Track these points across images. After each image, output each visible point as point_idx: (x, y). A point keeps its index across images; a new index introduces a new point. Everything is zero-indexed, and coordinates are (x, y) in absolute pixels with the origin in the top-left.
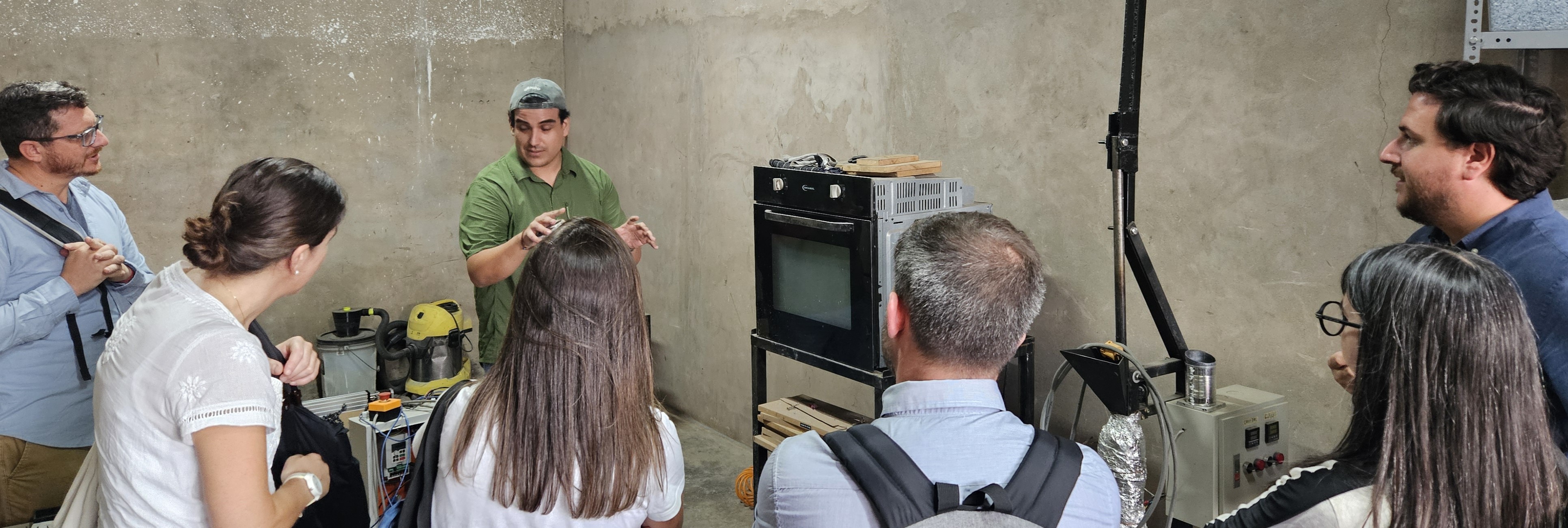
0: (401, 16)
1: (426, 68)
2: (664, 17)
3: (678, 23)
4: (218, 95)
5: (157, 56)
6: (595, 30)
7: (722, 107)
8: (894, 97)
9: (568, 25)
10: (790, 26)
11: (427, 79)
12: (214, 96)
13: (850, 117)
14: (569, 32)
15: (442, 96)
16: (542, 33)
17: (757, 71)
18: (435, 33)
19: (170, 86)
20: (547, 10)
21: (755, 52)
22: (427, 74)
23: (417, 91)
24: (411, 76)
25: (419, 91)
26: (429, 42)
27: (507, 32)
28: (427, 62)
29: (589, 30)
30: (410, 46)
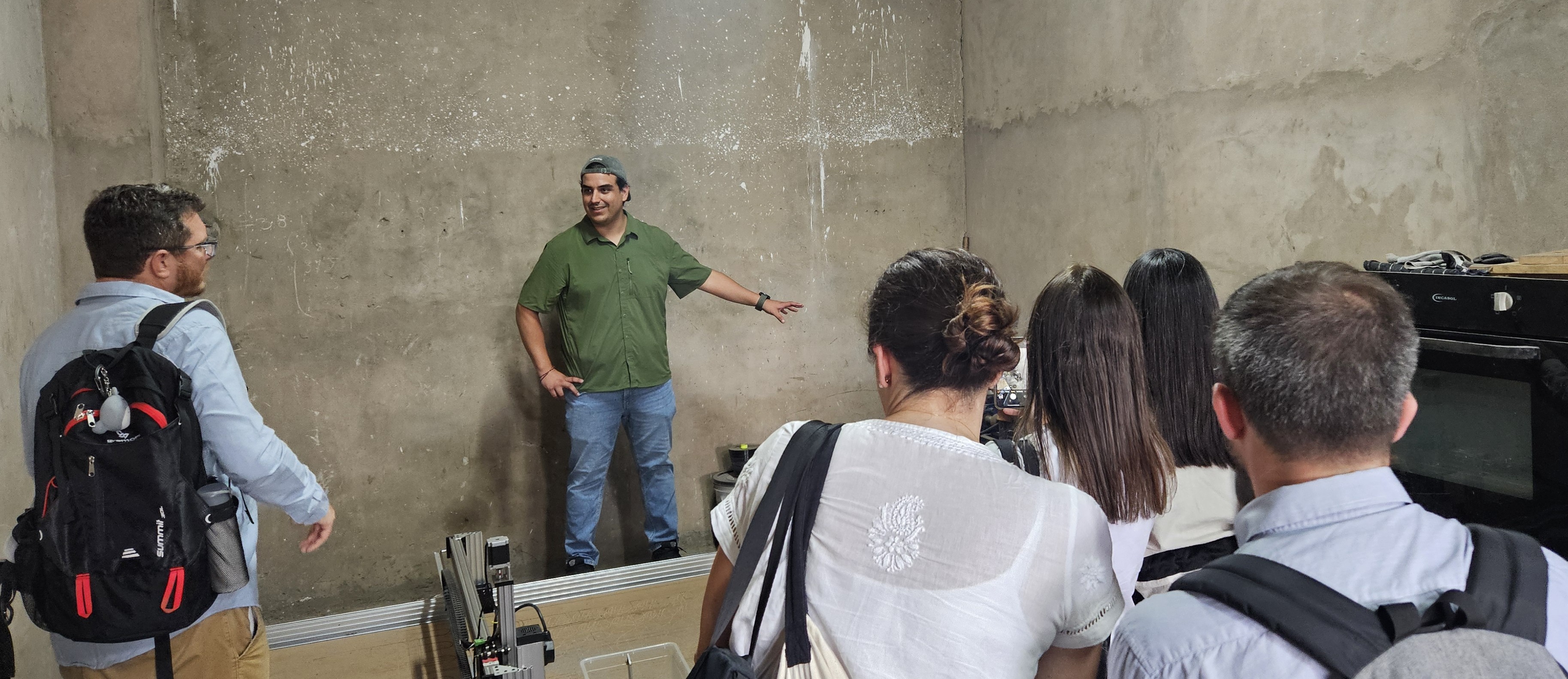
1: (819, 176)
2: (1106, 100)
6: (1005, 124)
7: (1195, 204)
8: (1493, 178)
9: (970, 121)
10: (1307, 94)
11: (820, 188)
15: (836, 205)
16: (941, 131)
17: (1252, 154)
20: (946, 105)
21: (1248, 133)
22: (820, 181)
23: (810, 201)
24: (804, 185)
26: (822, 145)
27: (903, 132)
28: (819, 169)
29: (998, 123)
30: (802, 150)
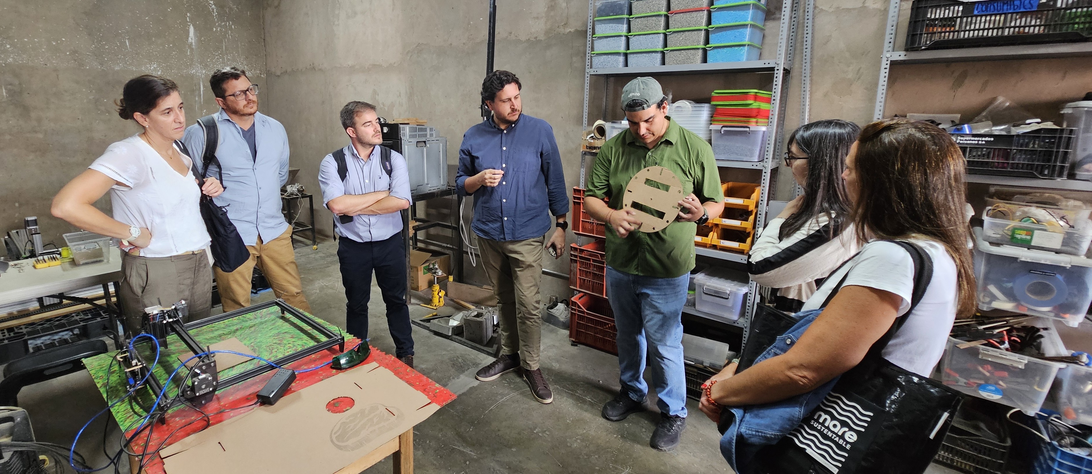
0: (186, 63)
3: (320, 70)
4: (93, 97)
5: (58, 76)
12: (91, 97)
13: (394, 108)
14: (269, 74)
18: (204, 72)
19: (66, 91)
25: (197, 99)
